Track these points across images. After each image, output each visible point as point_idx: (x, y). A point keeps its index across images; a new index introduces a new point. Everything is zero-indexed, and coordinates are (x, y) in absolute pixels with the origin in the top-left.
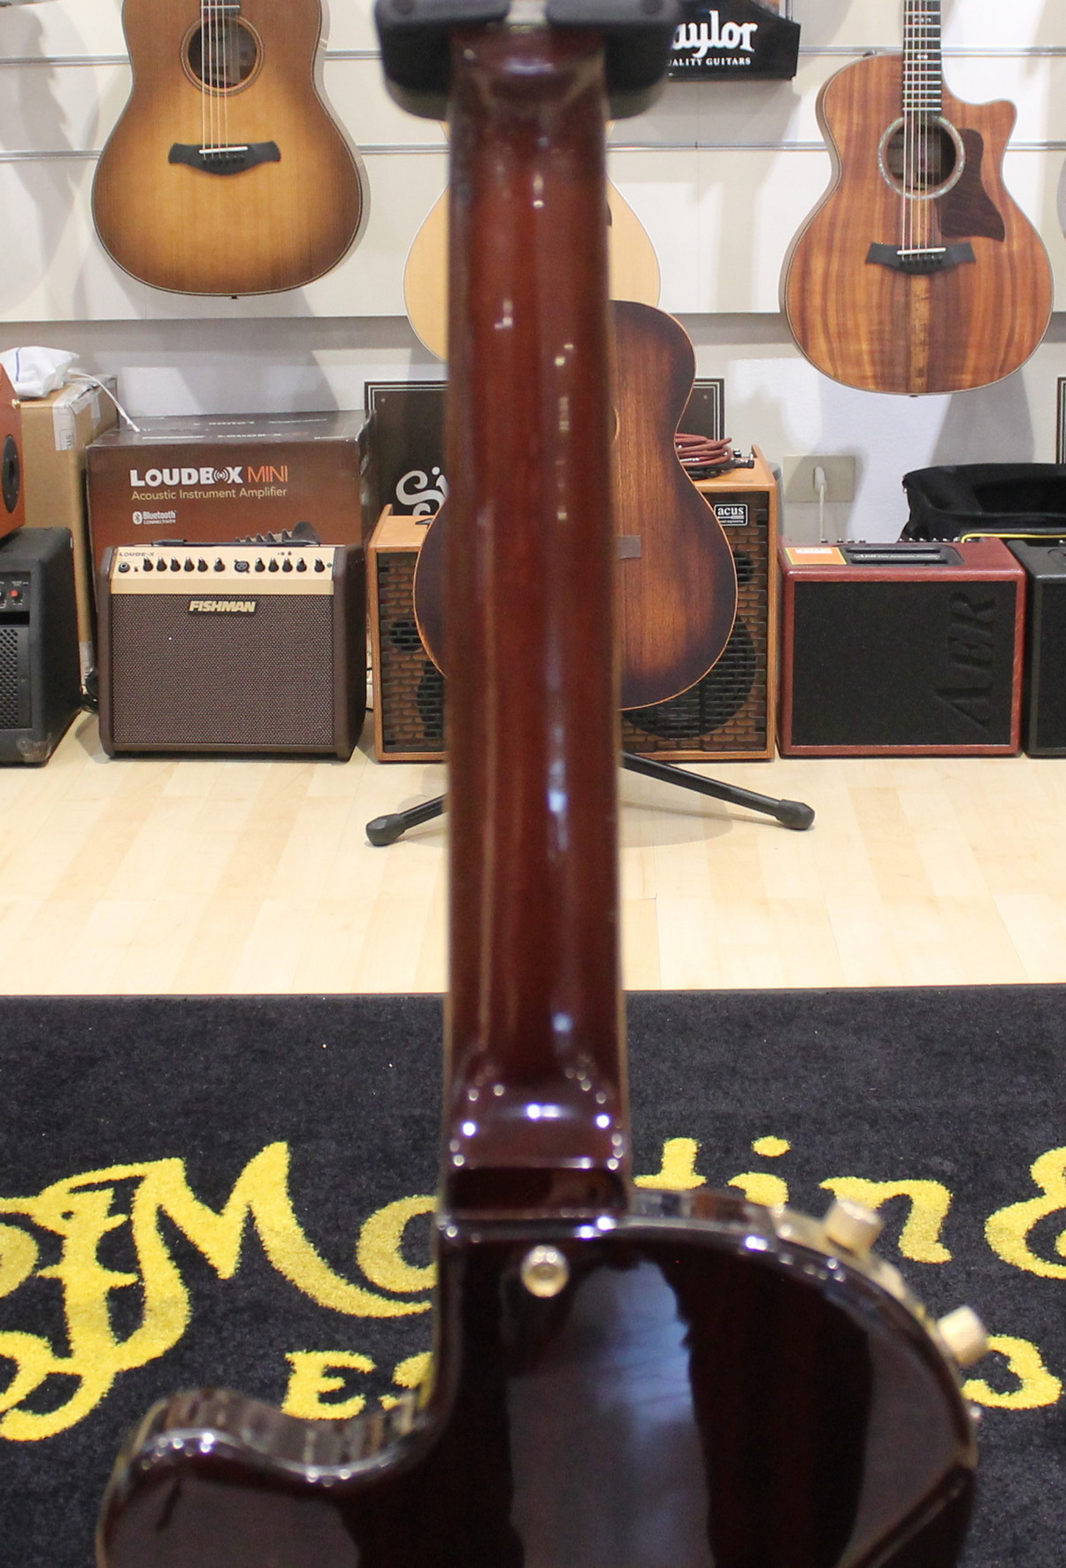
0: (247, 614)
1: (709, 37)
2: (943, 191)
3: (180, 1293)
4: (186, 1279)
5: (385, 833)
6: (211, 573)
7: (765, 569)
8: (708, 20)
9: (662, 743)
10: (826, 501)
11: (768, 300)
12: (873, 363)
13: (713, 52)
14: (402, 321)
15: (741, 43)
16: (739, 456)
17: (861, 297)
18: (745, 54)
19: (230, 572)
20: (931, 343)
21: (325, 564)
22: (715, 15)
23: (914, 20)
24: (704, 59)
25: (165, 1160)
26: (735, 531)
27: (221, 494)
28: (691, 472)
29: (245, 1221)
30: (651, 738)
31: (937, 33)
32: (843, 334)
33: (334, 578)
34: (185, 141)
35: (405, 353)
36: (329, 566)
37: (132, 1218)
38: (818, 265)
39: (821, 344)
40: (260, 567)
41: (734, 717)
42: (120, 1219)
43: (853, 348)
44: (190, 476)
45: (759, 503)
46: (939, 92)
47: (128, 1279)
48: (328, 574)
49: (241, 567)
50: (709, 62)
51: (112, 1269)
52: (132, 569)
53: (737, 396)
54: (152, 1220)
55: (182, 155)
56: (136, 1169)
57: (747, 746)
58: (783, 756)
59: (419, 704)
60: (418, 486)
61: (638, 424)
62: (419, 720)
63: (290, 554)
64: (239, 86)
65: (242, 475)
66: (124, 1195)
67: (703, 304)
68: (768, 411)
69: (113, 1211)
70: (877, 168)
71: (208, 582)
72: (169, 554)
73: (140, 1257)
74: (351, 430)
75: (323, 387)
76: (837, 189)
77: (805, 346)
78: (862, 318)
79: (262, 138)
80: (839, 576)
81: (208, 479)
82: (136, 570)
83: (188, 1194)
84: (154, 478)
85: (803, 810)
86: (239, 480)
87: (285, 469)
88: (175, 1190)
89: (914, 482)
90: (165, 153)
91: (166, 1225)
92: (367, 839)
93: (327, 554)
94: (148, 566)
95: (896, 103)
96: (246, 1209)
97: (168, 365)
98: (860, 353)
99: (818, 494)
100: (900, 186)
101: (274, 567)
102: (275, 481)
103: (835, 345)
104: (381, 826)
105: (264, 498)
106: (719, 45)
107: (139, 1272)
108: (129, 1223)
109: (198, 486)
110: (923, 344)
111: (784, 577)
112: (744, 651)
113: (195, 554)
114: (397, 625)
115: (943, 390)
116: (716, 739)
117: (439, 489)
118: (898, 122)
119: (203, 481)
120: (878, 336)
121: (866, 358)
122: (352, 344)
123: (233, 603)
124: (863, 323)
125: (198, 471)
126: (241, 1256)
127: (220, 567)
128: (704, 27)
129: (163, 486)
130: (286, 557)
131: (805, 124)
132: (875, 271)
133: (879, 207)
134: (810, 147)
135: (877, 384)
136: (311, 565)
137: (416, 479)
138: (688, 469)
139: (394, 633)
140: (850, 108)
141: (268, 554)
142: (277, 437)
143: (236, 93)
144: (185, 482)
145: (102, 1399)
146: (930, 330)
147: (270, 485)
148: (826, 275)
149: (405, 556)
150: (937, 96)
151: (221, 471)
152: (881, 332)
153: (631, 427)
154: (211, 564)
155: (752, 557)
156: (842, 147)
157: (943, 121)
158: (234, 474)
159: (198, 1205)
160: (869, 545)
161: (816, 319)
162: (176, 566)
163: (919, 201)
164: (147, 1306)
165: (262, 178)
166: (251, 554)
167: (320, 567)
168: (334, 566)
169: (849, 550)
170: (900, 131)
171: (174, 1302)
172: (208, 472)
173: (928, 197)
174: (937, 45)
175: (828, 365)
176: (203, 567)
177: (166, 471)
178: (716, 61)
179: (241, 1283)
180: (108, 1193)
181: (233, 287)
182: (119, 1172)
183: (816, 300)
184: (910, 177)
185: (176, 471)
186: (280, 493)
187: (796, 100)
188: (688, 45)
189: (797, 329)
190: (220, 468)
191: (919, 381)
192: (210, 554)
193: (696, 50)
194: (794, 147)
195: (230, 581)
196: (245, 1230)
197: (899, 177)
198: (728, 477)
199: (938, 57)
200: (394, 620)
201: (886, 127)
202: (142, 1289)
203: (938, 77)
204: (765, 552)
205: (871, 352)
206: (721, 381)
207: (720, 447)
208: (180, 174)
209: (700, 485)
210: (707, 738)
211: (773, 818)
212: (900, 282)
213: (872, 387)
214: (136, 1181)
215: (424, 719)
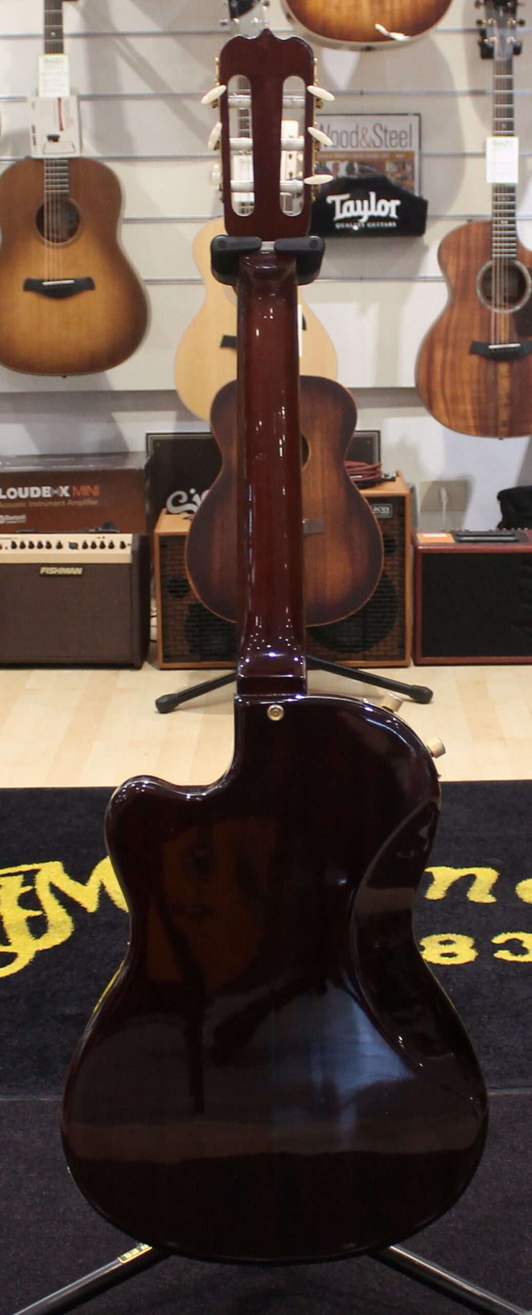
0: (77, 576)
1: (369, 208)
2: (518, 308)
3: (68, 919)
4: (69, 913)
5: (167, 705)
6: (54, 550)
7: (403, 545)
8: (368, 198)
9: (340, 656)
10: (447, 510)
11: (408, 379)
12: (474, 417)
13: (372, 219)
14: (172, 394)
15: (390, 212)
16: (388, 476)
17: (466, 375)
18: (392, 220)
19: (66, 549)
20: (511, 404)
21: (126, 543)
22: (373, 195)
23: (499, 199)
24: (366, 223)
25: (51, 863)
26: (384, 521)
27: (56, 504)
28: (359, 485)
29: (100, 888)
30: (333, 653)
31: (513, 207)
32: (455, 399)
33: (133, 552)
34: (34, 276)
35: (172, 414)
36: (129, 545)
37: (36, 887)
38: (438, 355)
39: (440, 406)
40: (85, 546)
41: (385, 639)
42: (29, 888)
43: (461, 408)
44: (35, 492)
45: (399, 503)
46: (514, 244)
47: (38, 913)
48: (128, 551)
49: (73, 546)
50: (369, 225)
51: (28, 909)
52: (4, 548)
53: (389, 441)
54: (47, 888)
55: (33, 286)
56: (35, 866)
57: (393, 658)
58: (417, 664)
59: (186, 631)
60: (181, 501)
61: (322, 450)
62: (185, 642)
63: (104, 538)
64: (68, 241)
65: (70, 491)
66: (29, 878)
67: (367, 382)
68: (409, 451)
69: (24, 885)
70: (476, 293)
71: (53, 555)
72: (27, 538)
73: (42, 904)
74: (139, 462)
75: (119, 437)
76: (451, 306)
77: (431, 407)
78: (467, 390)
79: (83, 275)
80: (449, 550)
81: (47, 494)
82: (6, 548)
83: (66, 877)
84: (12, 493)
85: (426, 691)
86: (67, 495)
87: (96, 488)
88: (59, 875)
89: (505, 497)
90: (21, 284)
91: (54, 889)
92: (156, 710)
93: (128, 538)
94: (14, 546)
95: (487, 252)
96: (100, 883)
97: (18, 421)
98: (466, 411)
99: (441, 504)
100: (490, 304)
101: (94, 546)
102: (90, 496)
103: (450, 406)
104: (165, 700)
105: (84, 507)
106: (376, 214)
107: (43, 910)
108: (34, 890)
109: (41, 499)
110: (506, 405)
111: (416, 551)
112: (391, 597)
113: (44, 538)
114: (173, 581)
115: (520, 434)
116: (373, 653)
117: (195, 503)
118: (490, 263)
119: (45, 495)
120: (477, 401)
121: (470, 415)
122: (137, 408)
123: (68, 569)
124: (467, 393)
125: (41, 489)
126: (99, 903)
127: (60, 546)
128: (366, 202)
129: (18, 499)
130: (102, 540)
131: (431, 265)
132: (475, 359)
133: (477, 317)
134: (434, 280)
135: (476, 431)
136: (117, 544)
137: (180, 497)
138: (356, 482)
139: (169, 587)
140: (458, 254)
141: (90, 538)
142: (91, 467)
143: (67, 246)
144: (33, 496)
145: (30, 962)
146: (511, 396)
147: (87, 497)
148: (444, 362)
149: (177, 539)
150: (514, 247)
151: (55, 489)
152: (479, 398)
153: (318, 453)
154: (54, 544)
155: (395, 538)
156: (453, 281)
157: (518, 263)
158: (64, 491)
159: (72, 882)
160: (470, 532)
161: (437, 389)
162: (31, 546)
163: (502, 314)
164: (49, 924)
165: (84, 300)
166: (79, 538)
167: (123, 546)
168: (133, 545)
169: (457, 535)
170: (490, 270)
171: (64, 922)
172: (47, 490)
173: (509, 311)
174: (513, 215)
175: (445, 420)
176: (49, 546)
177: (20, 489)
178: (374, 225)
179: (101, 914)
180: (21, 877)
181: (64, 369)
182: (25, 868)
183: (437, 378)
184: (498, 298)
185: (26, 489)
186: (94, 503)
187: (425, 249)
188: (355, 214)
189: (425, 396)
190: (55, 486)
191: (503, 429)
192: (54, 538)
193: (360, 217)
194: (425, 279)
195: (67, 555)
196: (100, 892)
197: (489, 298)
198: (381, 487)
199: (513, 222)
200: (170, 578)
201: (481, 267)
202: (46, 917)
203: (514, 235)
204: (403, 534)
205: (473, 411)
206: (379, 432)
207: (375, 469)
208: (29, 298)
209: (364, 492)
210: (367, 653)
211: (407, 697)
212: (491, 367)
213: (474, 433)
214: (36, 871)
215: (189, 642)
